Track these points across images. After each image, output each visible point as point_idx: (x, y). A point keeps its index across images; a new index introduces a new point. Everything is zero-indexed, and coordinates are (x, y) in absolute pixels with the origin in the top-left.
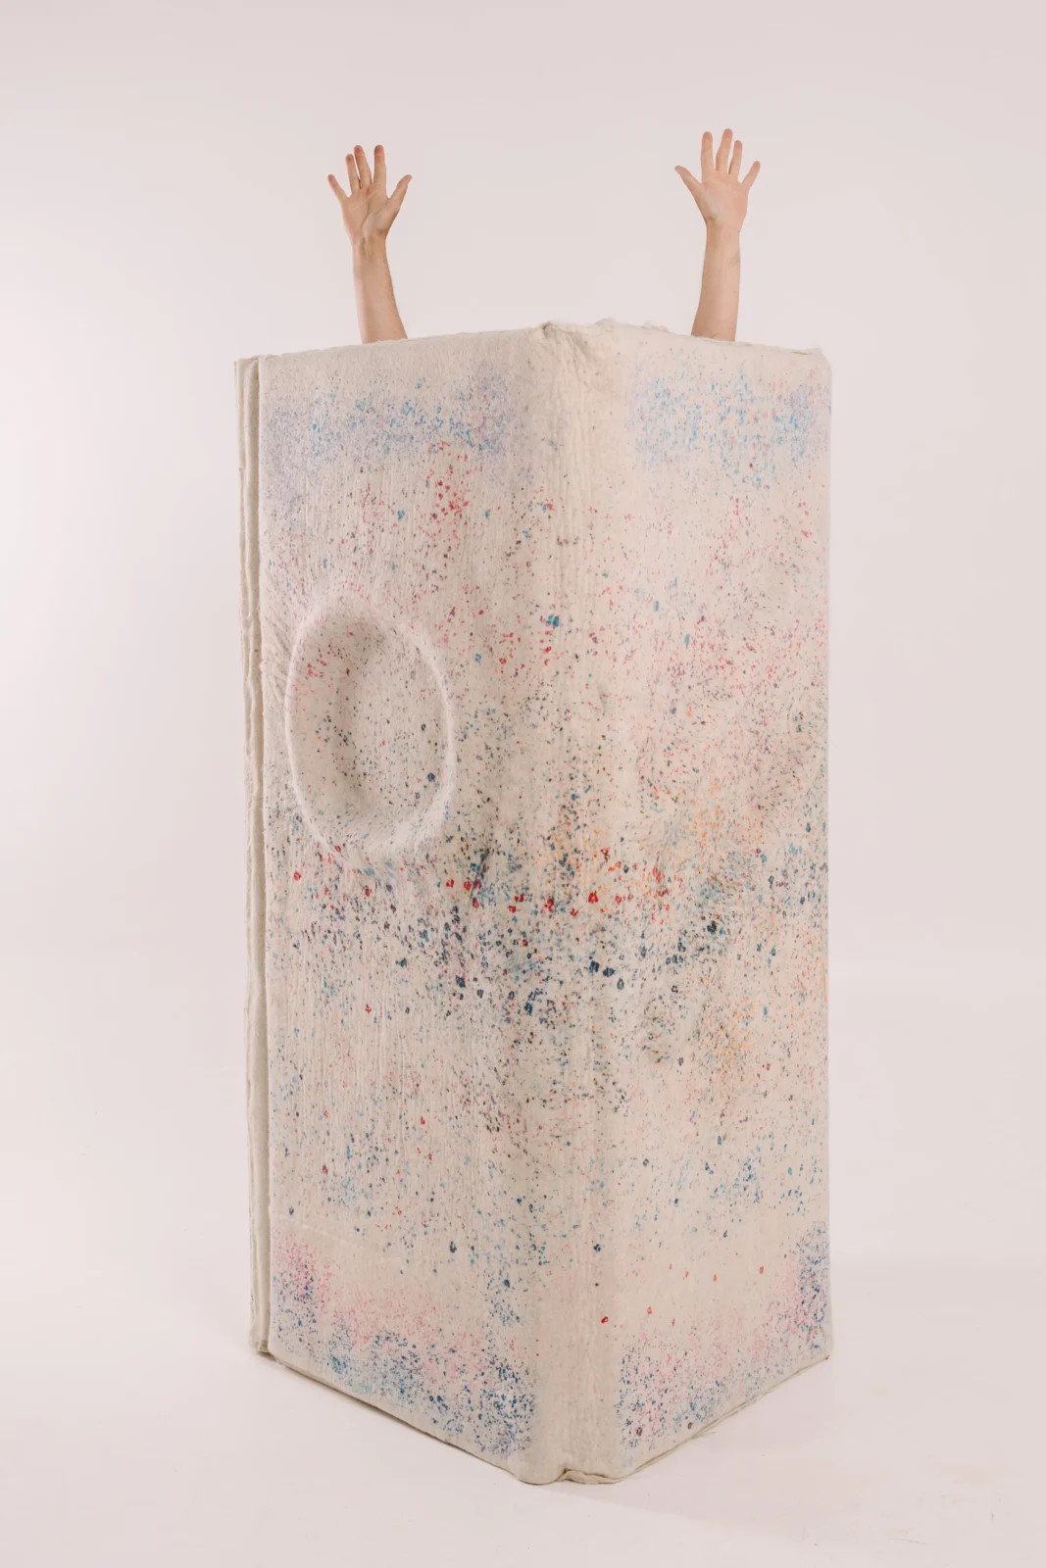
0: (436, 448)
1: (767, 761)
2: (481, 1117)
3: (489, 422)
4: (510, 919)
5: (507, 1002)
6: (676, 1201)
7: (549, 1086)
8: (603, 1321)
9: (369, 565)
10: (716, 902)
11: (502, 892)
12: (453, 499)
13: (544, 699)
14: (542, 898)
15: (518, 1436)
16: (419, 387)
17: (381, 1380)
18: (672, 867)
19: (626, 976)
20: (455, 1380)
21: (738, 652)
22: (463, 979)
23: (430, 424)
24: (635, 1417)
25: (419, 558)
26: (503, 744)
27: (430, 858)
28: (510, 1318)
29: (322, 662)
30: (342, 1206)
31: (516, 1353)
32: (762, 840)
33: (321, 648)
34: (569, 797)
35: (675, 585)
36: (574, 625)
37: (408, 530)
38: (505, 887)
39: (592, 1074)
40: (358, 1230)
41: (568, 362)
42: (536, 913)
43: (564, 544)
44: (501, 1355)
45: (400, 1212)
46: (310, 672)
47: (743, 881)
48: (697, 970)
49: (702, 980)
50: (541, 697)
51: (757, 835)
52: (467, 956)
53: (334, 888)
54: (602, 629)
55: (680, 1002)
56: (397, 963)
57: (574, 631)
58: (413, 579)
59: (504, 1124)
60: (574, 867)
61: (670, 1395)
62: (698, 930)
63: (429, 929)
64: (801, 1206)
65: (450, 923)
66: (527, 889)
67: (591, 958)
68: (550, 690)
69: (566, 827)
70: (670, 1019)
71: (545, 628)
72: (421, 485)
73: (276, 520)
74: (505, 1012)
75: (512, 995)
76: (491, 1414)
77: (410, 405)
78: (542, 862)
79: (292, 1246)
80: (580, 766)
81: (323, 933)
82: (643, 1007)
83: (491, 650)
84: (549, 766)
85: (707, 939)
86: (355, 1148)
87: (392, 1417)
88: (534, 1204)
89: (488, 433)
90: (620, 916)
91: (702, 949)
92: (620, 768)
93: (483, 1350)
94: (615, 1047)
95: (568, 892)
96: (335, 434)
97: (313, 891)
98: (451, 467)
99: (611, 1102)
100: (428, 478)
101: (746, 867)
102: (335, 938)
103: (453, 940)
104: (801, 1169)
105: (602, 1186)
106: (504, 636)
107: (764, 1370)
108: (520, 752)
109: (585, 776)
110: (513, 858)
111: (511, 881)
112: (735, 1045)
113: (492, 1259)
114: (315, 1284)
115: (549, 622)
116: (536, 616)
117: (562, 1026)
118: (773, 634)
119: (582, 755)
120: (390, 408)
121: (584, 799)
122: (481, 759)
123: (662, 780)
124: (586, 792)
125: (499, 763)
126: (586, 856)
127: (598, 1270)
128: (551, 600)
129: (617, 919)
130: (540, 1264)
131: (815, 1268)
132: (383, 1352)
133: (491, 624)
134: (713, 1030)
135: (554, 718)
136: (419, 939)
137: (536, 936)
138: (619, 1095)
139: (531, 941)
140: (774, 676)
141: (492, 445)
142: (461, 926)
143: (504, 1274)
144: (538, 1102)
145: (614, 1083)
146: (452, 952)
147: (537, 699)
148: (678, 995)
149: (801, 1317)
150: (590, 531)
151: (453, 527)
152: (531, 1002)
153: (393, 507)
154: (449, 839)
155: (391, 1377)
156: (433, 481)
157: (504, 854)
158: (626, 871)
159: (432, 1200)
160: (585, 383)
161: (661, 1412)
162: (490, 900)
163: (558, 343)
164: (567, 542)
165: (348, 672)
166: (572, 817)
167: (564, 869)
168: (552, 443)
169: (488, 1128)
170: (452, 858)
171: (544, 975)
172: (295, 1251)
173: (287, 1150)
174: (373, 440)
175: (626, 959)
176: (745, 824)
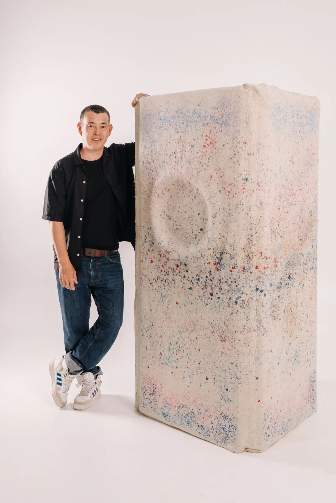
0: (205, 125)
1: (303, 225)
2: (219, 337)
3: (224, 117)
4: (230, 274)
5: (228, 301)
6: (279, 363)
7: (243, 327)
8: (259, 401)
9: (181, 162)
10: (290, 269)
11: (227, 266)
12: (211, 141)
13: (243, 204)
14: (241, 268)
15: (231, 438)
16: (199, 105)
17: (180, 420)
18: (279, 258)
19: (266, 292)
20: (207, 420)
21: (297, 191)
22: (212, 294)
23: (203, 117)
24: (268, 431)
25: (199, 160)
26: (229, 219)
27: (202, 255)
28: (228, 401)
29: (163, 194)
30: (167, 365)
31: (230, 411)
32: (302, 250)
33: (163, 189)
34: (250, 236)
35: (280, 169)
36: (252, 181)
37: (195, 151)
38: (229, 264)
39: (256, 324)
40: (173, 373)
41: (252, 96)
42: (239, 272)
43: (250, 155)
44: (224, 412)
45: (188, 367)
46: (159, 197)
47: (298, 263)
48: (286, 291)
49: (287, 294)
50: (242, 204)
51: (301, 249)
52: (214, 286)
53: (165, 265)
54: (261, 182)
55: (281, 301)
56: (188, 288)
57: (252, 183)
58: (197, 166)
59: (227, 339)
60: (251, 258)
61: (276, 424)
62: (285, 278)
63: (200, 278)
64: (310, 365)
65: (208, 276)
66: (236, 265)
67: (256, 287)
68: (245, 201)
69: (249, 245)
70: (278, 306)
71: (243, 182)
72: (200, 136)
73: (146, 149)
74: (228, 304)
75: (230, 298)
76: (220, 431)
77: (195, 111)
78: (241, 256)
79: (148, 378)
80: (254, 226)
81: (161, 279)
82: (271, 302)
83: (225, 189)
84: (243, 226)
85: (288, 281)
86: (172, 347)
87: (184, 432)
88: (237, 365)
89: (224, 120)
90: (265, 273)
91: (287, 284)
92: (266, 226)
93: (218, 411)
94: (263, 315)
95: (249, 266)
96: (168, 121)
97: (158, 266)
98: (210, 131)
99: (262, 332)
100: (202, 134)
101: (298, 258)
102: (165, 281)
103: (209, 281)
104: (310, 353)
105: (259, 359)
106: (230, 184)
107: (300, 416)
108: (234, 221)
109: (255, 229)
110: (232, 255)
111: (231, 262)
112: (294, 314)
113: (221, 382)
114: (157, 390)
115: (245, 180)
116: (241, 178)
117: (247, 308)
118: (306, 185)
119: (254, 222)
120: (188, 112)
121: (255, 236)
122: (221, 223)
123: (277, 231)
124: (255, 234)
125: (227, 225)
126: (255, 254)
127: (257, 385)
128: (245, 173)
129: (264, 274)
130: (239, 384)
131: (313, 384)
132: (182, 411)
133: (225, 181)
134: (288, 309)
135: (246, 210)
136: (196, 281)
137: (239, 280)
138: (264, 330)
139: (237, 281)
140: (305, 199)
141: (226, 124)
142: (212, 276)
143: (226, 387)
144: (239, 332)
145: (263, 326)
146: (208, 285)
147: (240, 204)
148: (280, 298)
149: (310, 399)
150: (258, 151)
151: (211, 150)
152: (237, 301)
153: (190, 144)
154: (209, 249)
155: (184, 419)
156: (204, 135)
157: (229, 254)
158: (267, 259)
159: (200, 363)
160: (257, 104)
161: (274, 430)
162: (223, 268)
163: (249, 90)
164: (251, 154)
165: (171, 197)
166: (251, 242)
167: (248, 258)
168: (246, 122)
169: (221, 341)
170: (210, 255)
171: (241, 292)
172: (149, 380)
173: (147, 348)
174: (182, 123)
175: (267, 287)
176: (297, 245)
